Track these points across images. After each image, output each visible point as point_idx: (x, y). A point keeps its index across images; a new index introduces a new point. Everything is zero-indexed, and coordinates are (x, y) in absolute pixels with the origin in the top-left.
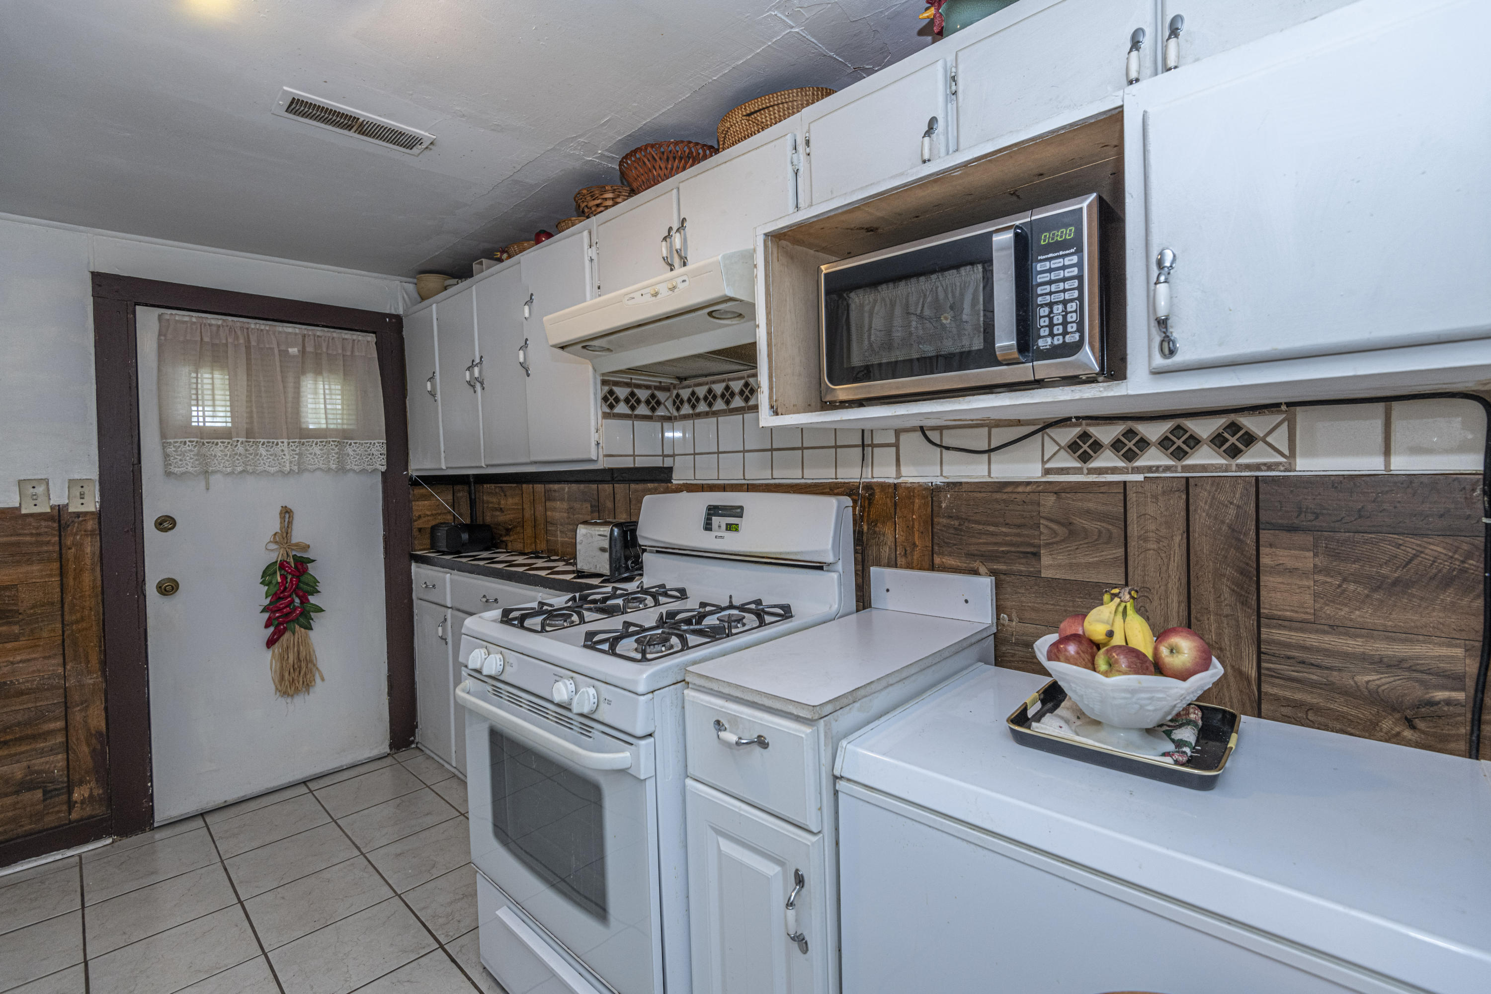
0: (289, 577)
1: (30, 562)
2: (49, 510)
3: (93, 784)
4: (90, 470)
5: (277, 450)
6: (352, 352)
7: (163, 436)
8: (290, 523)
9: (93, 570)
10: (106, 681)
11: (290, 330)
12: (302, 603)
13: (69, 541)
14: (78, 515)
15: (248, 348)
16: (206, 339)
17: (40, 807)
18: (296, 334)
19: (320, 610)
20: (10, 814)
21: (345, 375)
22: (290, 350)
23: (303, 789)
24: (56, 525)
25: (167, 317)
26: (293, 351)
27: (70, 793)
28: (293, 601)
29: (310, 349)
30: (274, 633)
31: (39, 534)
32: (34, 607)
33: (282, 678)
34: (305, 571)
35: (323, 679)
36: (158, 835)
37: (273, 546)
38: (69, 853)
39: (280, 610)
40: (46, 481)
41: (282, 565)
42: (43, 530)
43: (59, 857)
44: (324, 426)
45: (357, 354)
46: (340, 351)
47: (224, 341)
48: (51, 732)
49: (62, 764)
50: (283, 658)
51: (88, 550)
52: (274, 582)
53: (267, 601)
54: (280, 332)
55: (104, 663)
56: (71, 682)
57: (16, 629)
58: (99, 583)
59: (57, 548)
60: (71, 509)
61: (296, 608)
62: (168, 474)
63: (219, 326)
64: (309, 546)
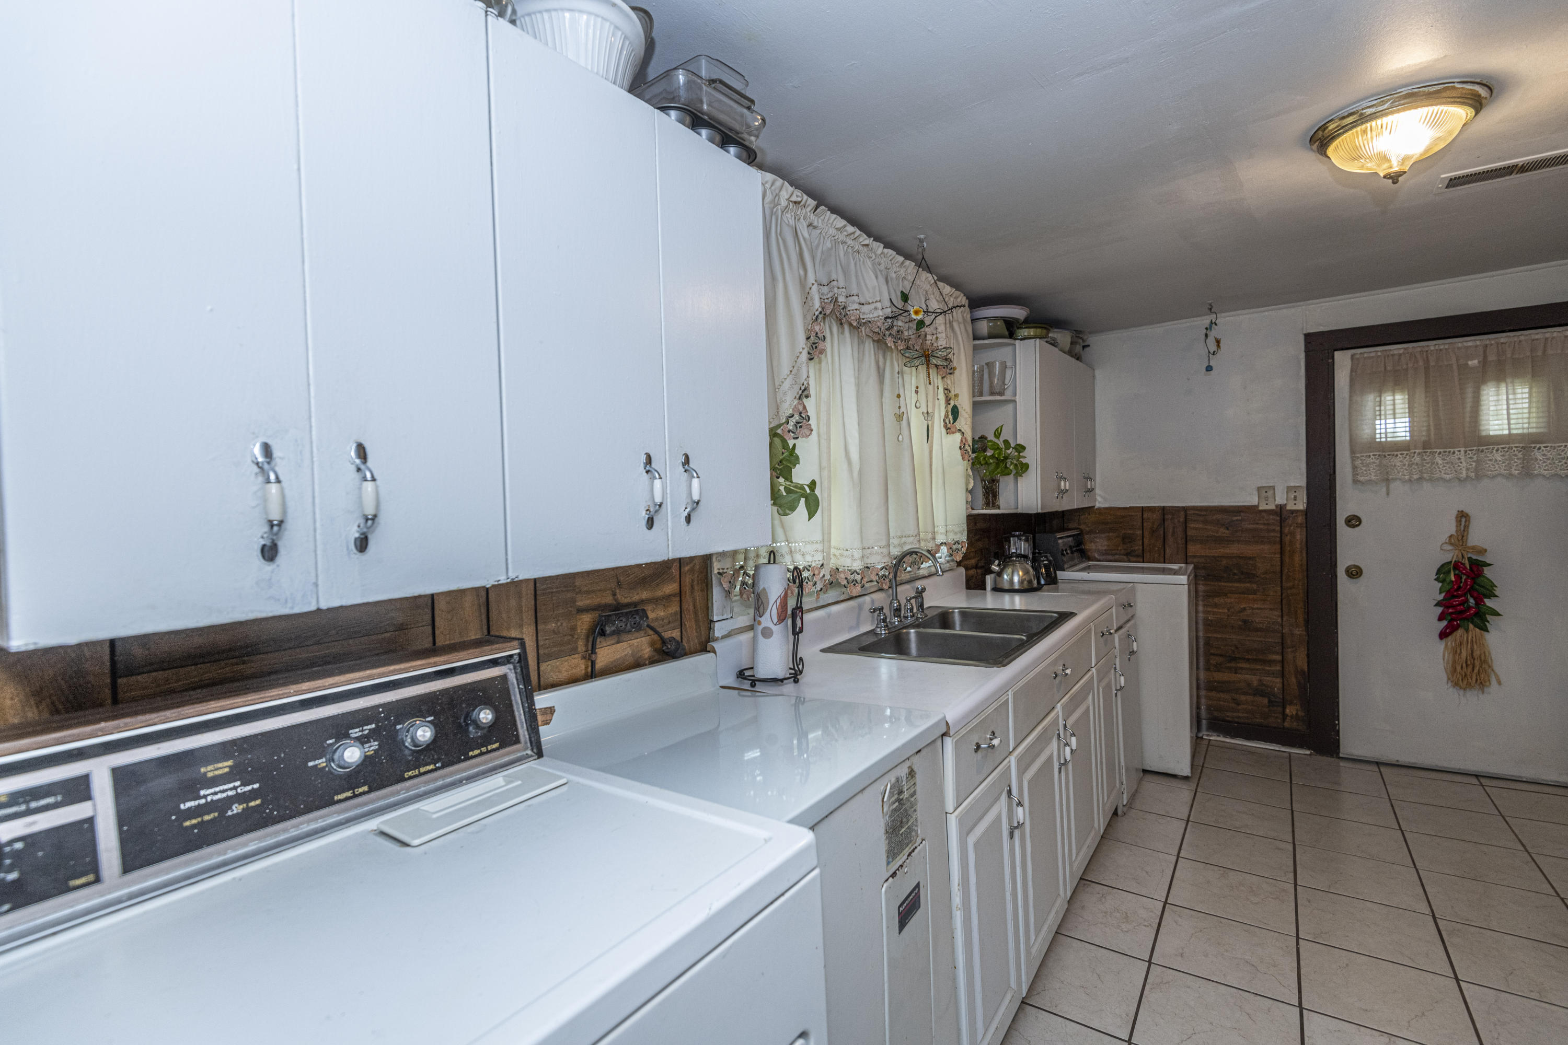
0: (1464, 577)
1: (1263, 543)
2: (1274, 508)
3: (1298, 707)
4: (1300, 480)
5: (1453, 458)
6: (1545, 351)
7: (1353, 452)
8: (1467, 527)
9: (1301, 552)
10: (1308, 634)
11: (1470, 344)
12: (1477, 604)
13: (1286, 530)
14: (1292, 512)
15: (1427, 368)
16: (1389, 368)
17: (1266, 710)
18: (1476, 346)
19: (1496, 614)
20: (1250, 707)
21: (1533, 376)
22: (1470, 363)
23: (1474, 781)
24: (1278, 518)
25: (1358, 356)
26: (1473, 363)
27: (1284, 708)
28: (1467, 601)
29: (1492, 357)
30: (1446, 627)
31: (1268, 524)
32: (1265, 573)
33: (1454, 670)
34: (1480, 574)
35: (1499, 683)
36: (1342, 764)
37: (1450, 547)
38: (1283, 749)
39: (1453, 607)
40: (1273, 488)
41: (1457, 566)
42: (1272, 521)
43: (1277, 749)
44: (1506, 432)
45: (1550, 352)
46: (1528, 354)
47: (1405, 367)
48: (1274, 661)
49: (1279, 685)
50: (1456, 652)
51: (1298, 537)
52: (1448, 580)
53: (1441, 597)
54: (1459, 348)
55: (1307, 621)
56: (1286, 630)
57: (1255, 586)
58: (1305, 563)
59: (1279, 535)
60: (1288, 508)
61: (1470, 608)
62: (1355, 481)
63: (1400, 355)
64: (1486, 551)
